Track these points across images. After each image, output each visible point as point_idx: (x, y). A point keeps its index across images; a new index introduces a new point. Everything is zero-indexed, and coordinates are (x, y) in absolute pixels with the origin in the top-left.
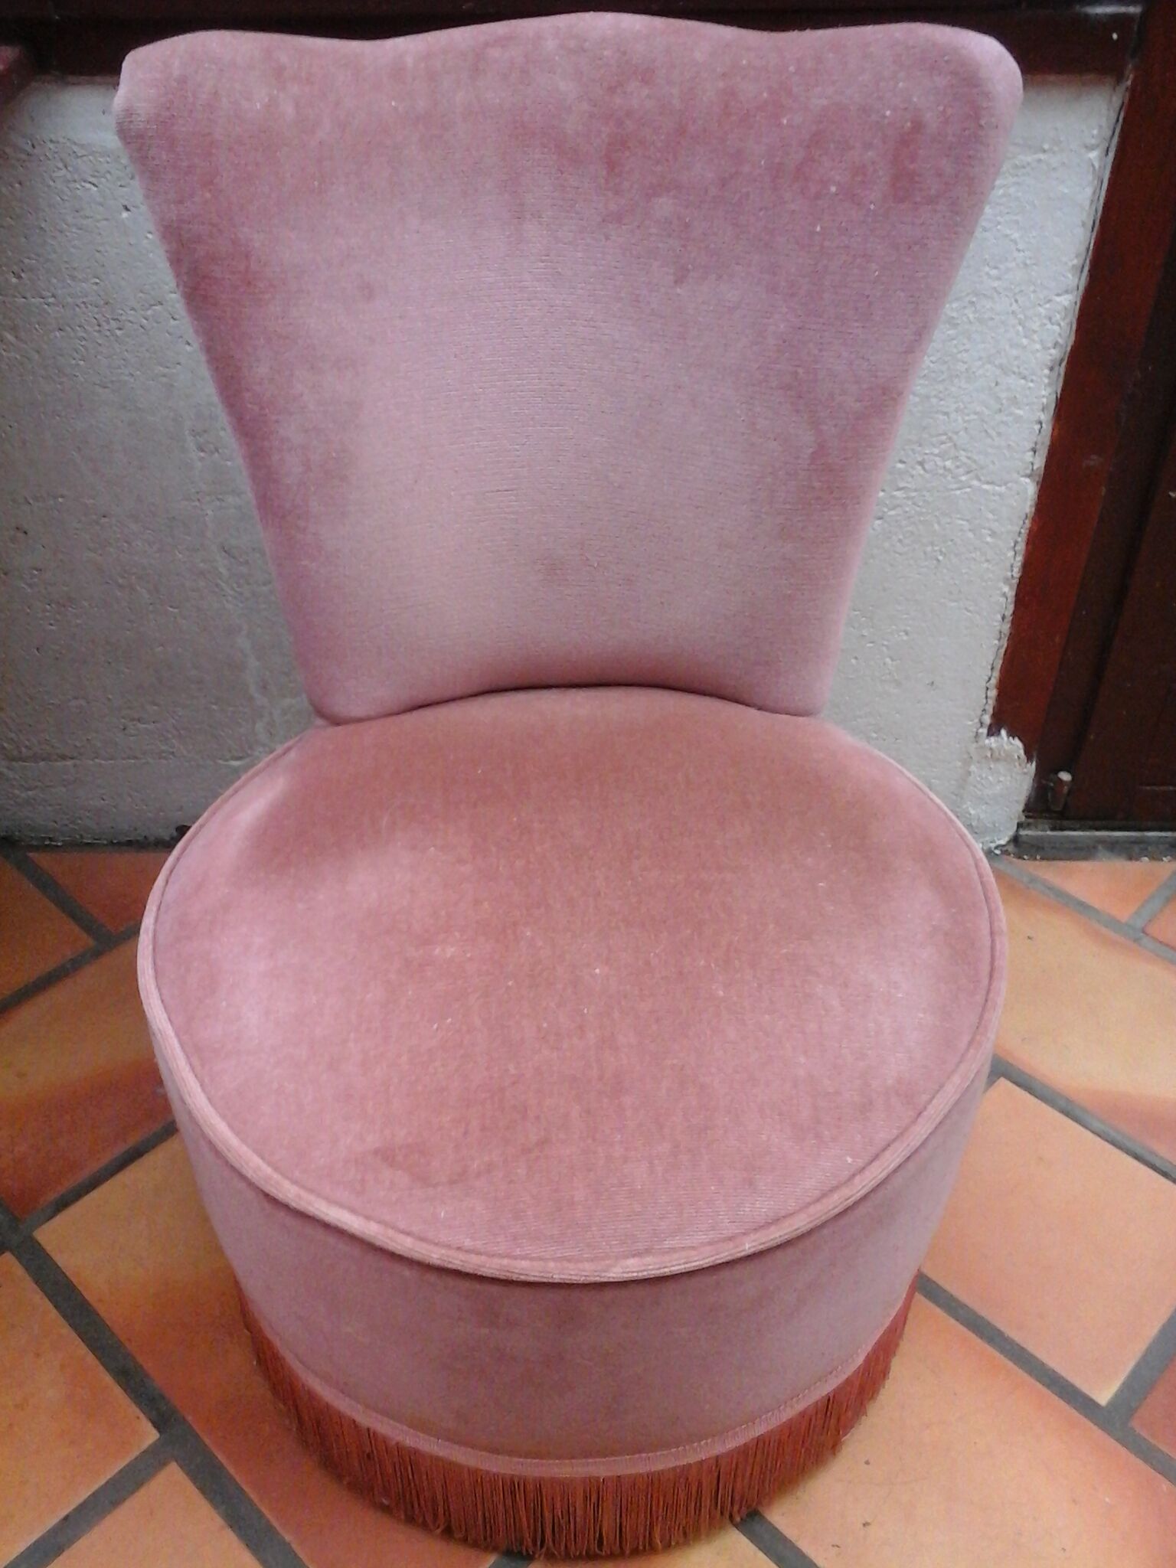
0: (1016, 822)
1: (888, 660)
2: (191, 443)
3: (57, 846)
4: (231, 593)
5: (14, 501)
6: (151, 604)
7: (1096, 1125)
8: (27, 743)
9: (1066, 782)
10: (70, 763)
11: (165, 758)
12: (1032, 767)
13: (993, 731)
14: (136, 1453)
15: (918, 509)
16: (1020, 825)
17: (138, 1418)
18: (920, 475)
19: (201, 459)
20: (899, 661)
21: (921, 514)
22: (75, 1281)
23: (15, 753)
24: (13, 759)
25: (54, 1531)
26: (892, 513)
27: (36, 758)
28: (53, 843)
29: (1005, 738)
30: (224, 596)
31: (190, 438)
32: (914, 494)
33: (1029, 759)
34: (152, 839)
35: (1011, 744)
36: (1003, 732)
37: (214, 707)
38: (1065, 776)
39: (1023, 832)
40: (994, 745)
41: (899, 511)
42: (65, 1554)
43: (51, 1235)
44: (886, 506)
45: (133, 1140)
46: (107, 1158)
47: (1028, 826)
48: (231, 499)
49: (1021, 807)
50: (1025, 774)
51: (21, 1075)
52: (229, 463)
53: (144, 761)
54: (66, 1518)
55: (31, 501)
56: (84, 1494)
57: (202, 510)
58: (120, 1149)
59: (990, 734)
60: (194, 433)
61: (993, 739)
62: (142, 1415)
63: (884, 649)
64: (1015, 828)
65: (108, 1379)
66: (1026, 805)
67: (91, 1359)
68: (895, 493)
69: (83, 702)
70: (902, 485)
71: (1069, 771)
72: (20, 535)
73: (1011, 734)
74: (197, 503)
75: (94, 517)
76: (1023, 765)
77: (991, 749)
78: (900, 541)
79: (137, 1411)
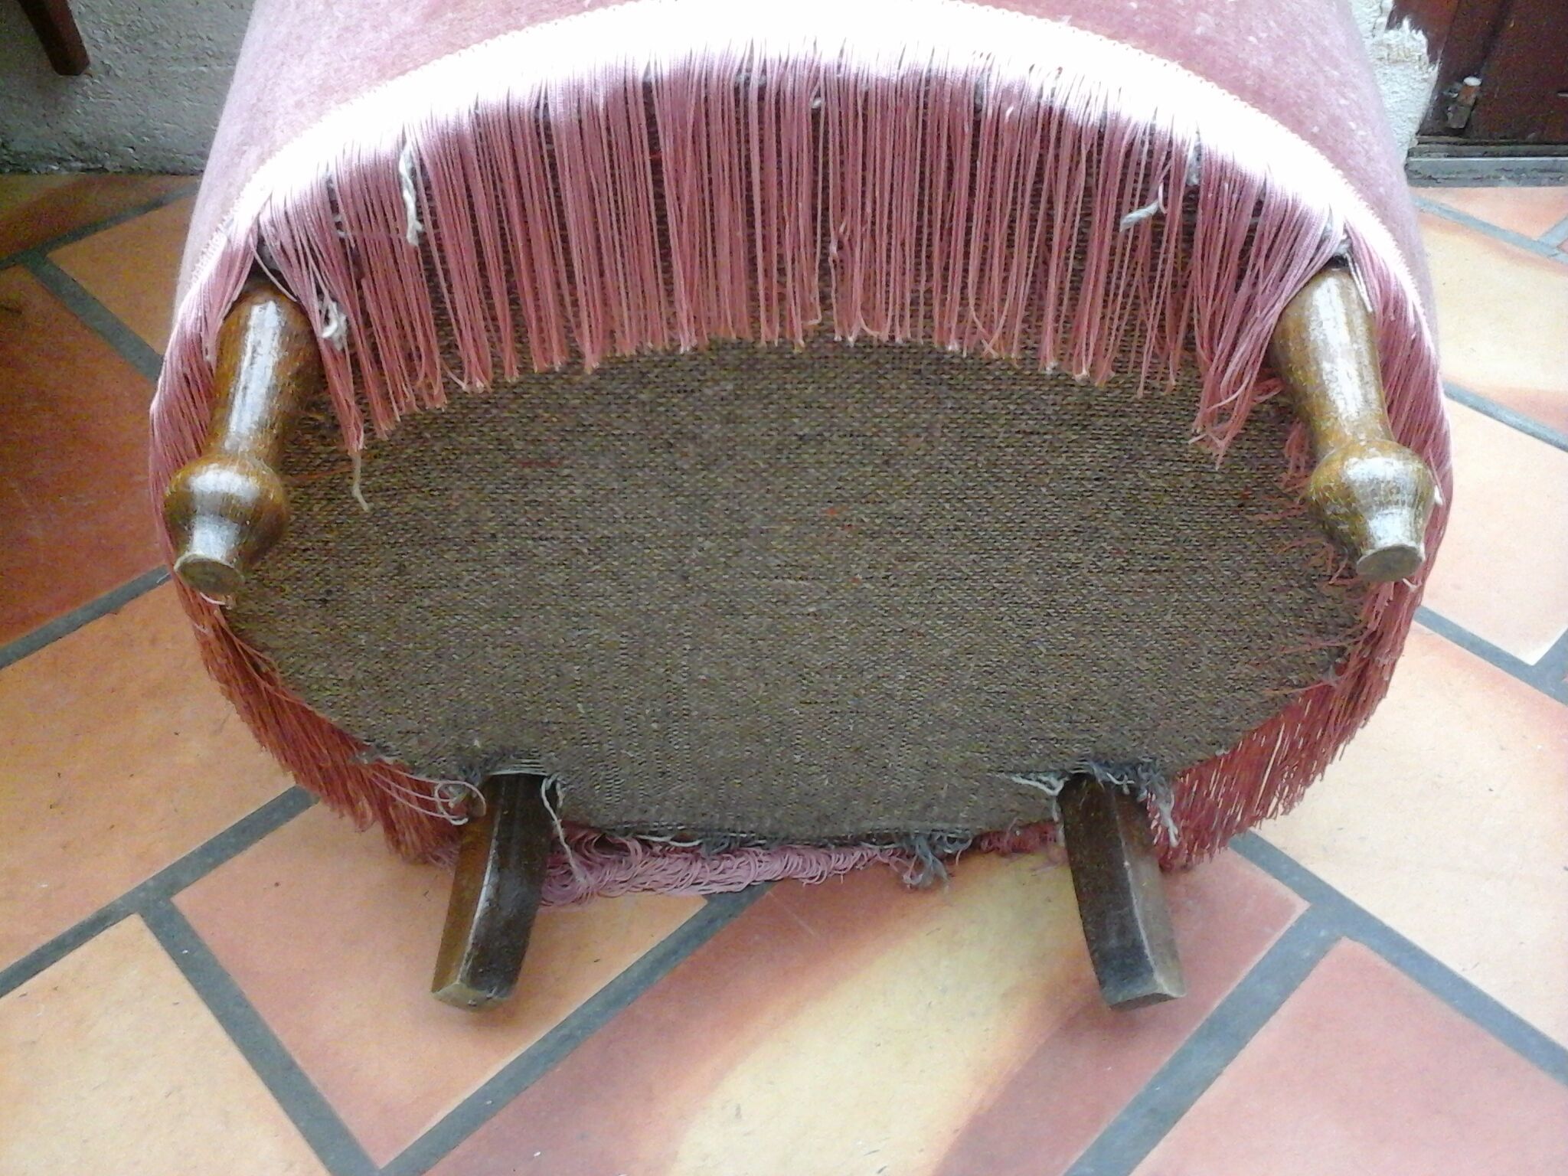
0: (1406, 148)
7: (1512, 419)
9: (1472, 87)
12: (1434, 72)
13: (1393, 22)
16: (1410, 154)
29: (1408, 31)
33: (1432, 61)
35: (1414, 39)
36: (1406, 23)
38: (1472, 81)
39: (1412, 159)
40: (1393, 42)
47: (1421, 154)
49: (1414, 128)
50: (1425, 80)
59: (1390, 26)
61: (1392, 32)
64: (1405, 156)
66: (1421, 125)
71: (1475, 76)
73: (1415, 25)
76: (1424, 68)
77: (1389, 46)
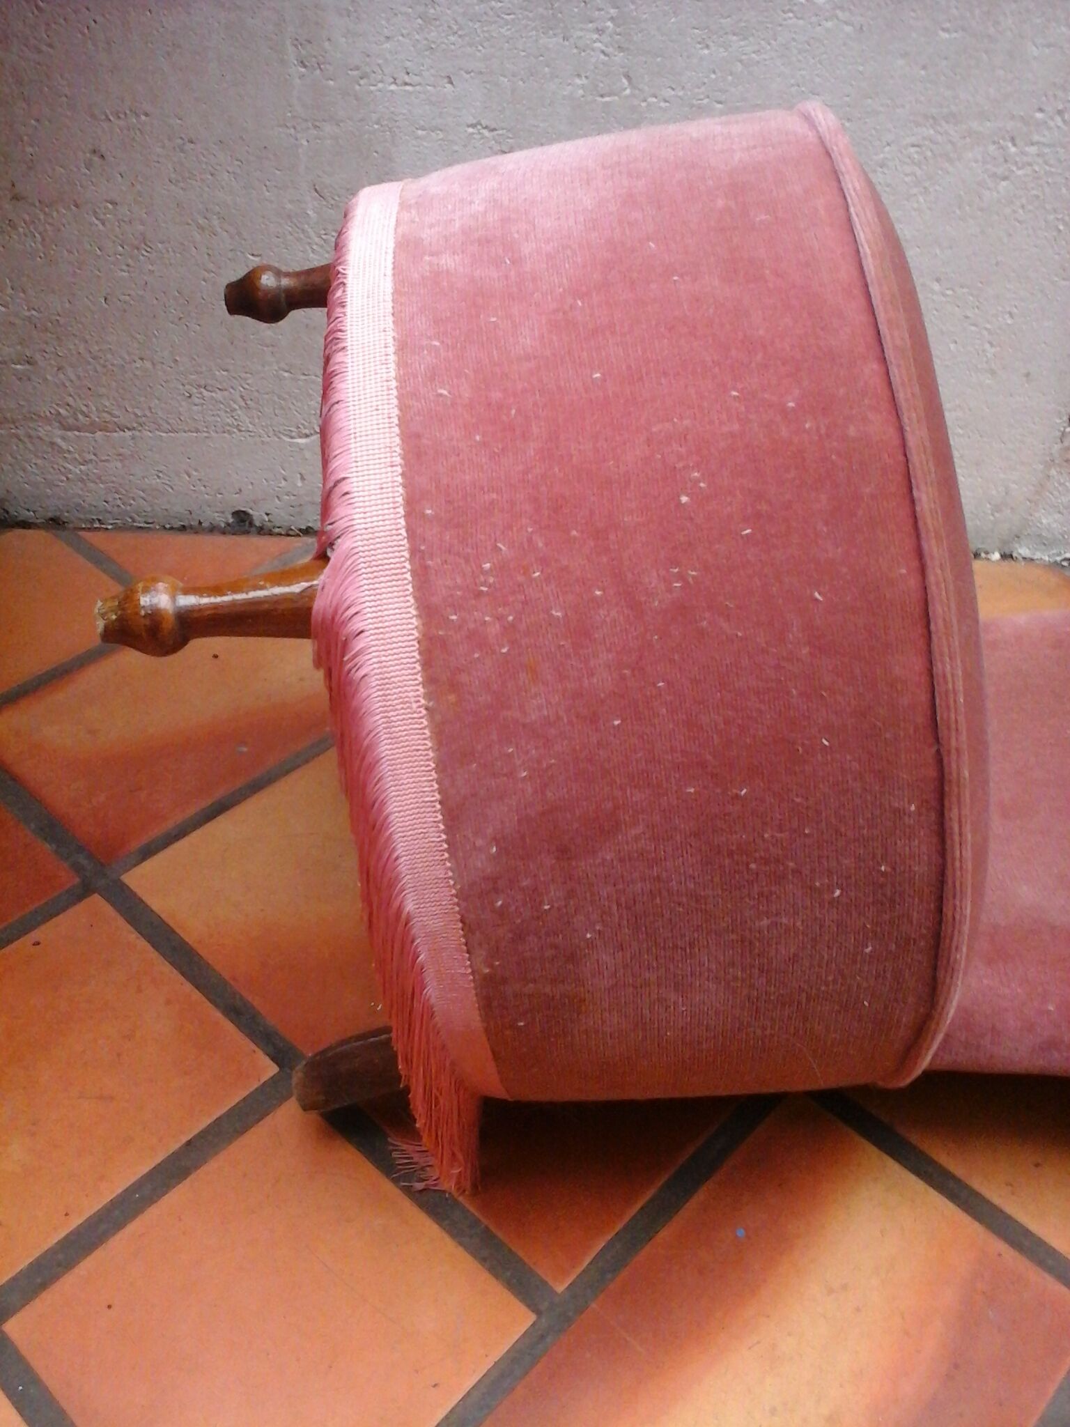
1: (987, 346)
2: (291, 53)
3: (107, 529)
4: (317, 240)
5: (93, 116)
6: (231, 250)
8: (84, 409)
10: (128, 433)
11: (229, 432)
14: (256, 1085)
15: (1047, 168)
17: (254, 1051)
18: (1058, 127)
19: (302, 76)
20: (998, 349)
21: (1050, 174)
22: (171, 924)
23: (71, 421)
24: (70, 429)
25: (176, 1156)
26: (1020, 173)
27: (93, 427)
28: (103, 526)
30: (310, 243)
31: (290, 49)
32: (1047, 150)
34: (205, 525)
37: (286, 374)
41: (1028, 170)
42: (192, 1177)
43: (141, 879)
44: (1016, 163)
45: (220, 793)
46: (192, 811)
48: (328, 128)
51: (92, 732)
52: (331, 83)
53: (206, 434)
54: (189, 1143)
55: (112, 118)
56: (206, 1122)
57: (297, 139)
58: (205, 803)
60: (297, 43)
62: (257, 1049)
63: (985, 333)
65: (218, 1015)
67: (197, 995)
68: (1027, 149)
69: (148, 365)
70: (1036, 138)
72: (96, 159)
74: (292, 131)
75: (180, 141)
78: (1023, 207)
79: (253, 1047)
